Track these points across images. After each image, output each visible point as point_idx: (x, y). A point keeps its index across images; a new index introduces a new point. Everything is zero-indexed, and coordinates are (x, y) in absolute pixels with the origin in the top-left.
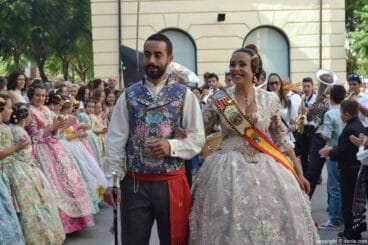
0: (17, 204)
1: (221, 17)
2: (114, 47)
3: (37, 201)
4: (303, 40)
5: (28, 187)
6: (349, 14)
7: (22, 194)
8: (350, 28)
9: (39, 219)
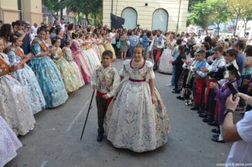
0: (62, 76)
1: (146, 5)
2: (110, 12)
3: (70, 75)
4: (173, 14)
5: (66, 70)
6: (190, 6)
7: (64, 73)
8: (190, 10)
9: (70, 81)
